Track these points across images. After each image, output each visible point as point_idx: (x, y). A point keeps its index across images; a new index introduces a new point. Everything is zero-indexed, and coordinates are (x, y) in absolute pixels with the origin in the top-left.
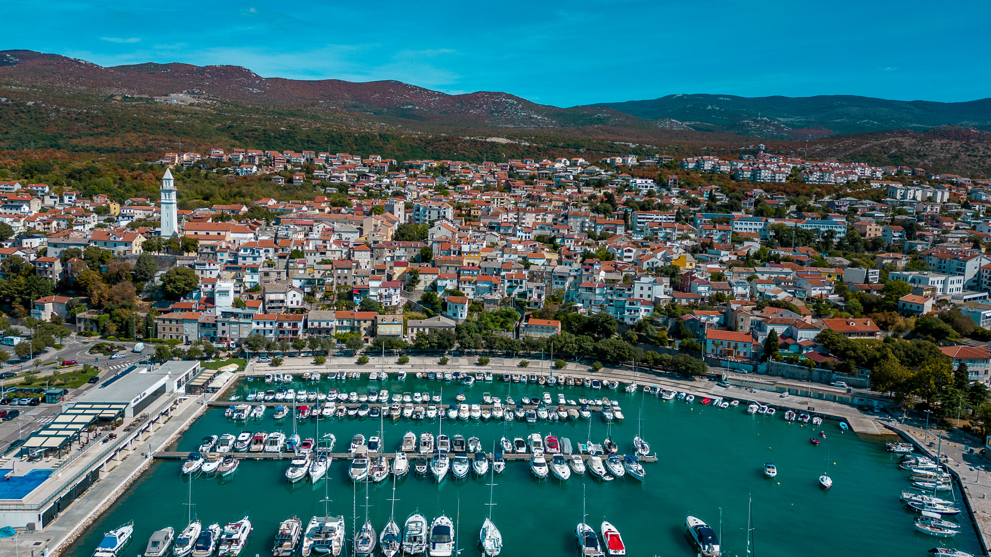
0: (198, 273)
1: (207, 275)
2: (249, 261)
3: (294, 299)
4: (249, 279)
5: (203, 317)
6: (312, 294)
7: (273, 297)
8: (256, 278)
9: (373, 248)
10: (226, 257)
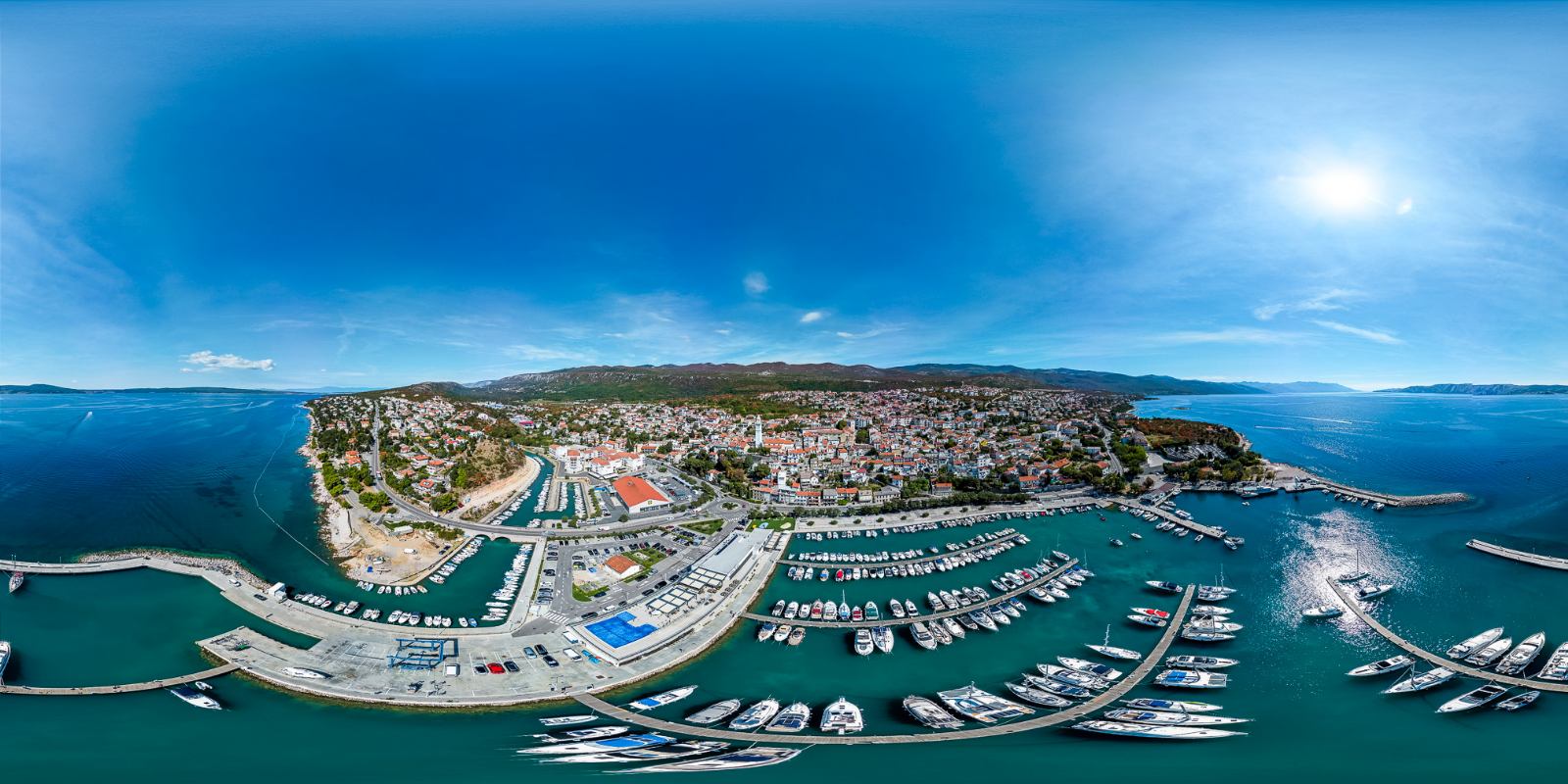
0: (770, 466)
1: (774, 467)
2: (792, 461)
3: (815, 481)
4: (793, 470)
5: (773, 490)
6: (822, 478)
7: (804, 480)
8: (796, 470)
9: (848, 450)
10: (783, 458)
